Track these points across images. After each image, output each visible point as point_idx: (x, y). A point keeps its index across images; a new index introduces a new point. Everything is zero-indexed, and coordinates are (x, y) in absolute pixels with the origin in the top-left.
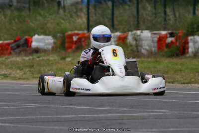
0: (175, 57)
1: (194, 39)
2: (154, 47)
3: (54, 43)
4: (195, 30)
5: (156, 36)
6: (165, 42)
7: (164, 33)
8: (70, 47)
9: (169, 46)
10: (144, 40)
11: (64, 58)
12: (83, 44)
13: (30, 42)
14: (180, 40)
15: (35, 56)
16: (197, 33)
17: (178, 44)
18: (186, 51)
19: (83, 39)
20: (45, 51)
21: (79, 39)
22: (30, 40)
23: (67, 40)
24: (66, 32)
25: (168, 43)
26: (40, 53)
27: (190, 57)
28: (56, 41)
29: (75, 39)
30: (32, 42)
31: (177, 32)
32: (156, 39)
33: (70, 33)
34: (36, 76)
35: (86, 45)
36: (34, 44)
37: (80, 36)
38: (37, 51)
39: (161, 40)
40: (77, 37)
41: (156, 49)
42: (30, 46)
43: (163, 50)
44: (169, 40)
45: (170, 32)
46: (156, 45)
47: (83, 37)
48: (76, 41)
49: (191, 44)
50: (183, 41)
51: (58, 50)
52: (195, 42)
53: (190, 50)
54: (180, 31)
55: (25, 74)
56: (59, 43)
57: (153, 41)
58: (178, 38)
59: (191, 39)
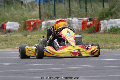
0: (93, 33)
1: (104, 22)
2: (80, 27)
3: (20, 26)
4: (104, 17)
5: (81, 21)
6: (86, 24)
7: (85, 19)
8: (30, 29)
9: (89, 26)
10: (74, 23)
11: (26, 36)
12: (37, 26)
13: (5, 26)
14: (95, 23)
15: (8, 34)
16: (106, 18)
17: (94, 25)
18: (100, 29)
19: (37, 24)
20: (14, 31)
21: (35, 24)
22: (5, 25)
23: (27, 24)
24: (27, 20)
25: (88, 25)
26: (12, 32)
27: (102, 33)
28: (20, 25)
29: (32, 23)
30: (6, 26)
31: (94, 18)
32: (81, 23)
33: (29, 20)
34: (9, 46)
35: (39, 27)
36: (8, 27)
37: (35, 22)
38: (9, 31)
39: (84, 23)
40: (34, 22)
41: (81, 28)
42: (5, 29)
43: (85, 29)
44: (89, 23)
45: (89, 18)
46: (81, 26)
47: (37, 22)
48: (33, 25)
49: (102, 25)
50: (97, 24)
51: (22, 30)
52: (104, 24)
53: (102, 29)
54: (95, 18)
55: (2, 45)
56: (22, 27)
57: (79, 24)
58: (94, 22)
59: (102, 22)
